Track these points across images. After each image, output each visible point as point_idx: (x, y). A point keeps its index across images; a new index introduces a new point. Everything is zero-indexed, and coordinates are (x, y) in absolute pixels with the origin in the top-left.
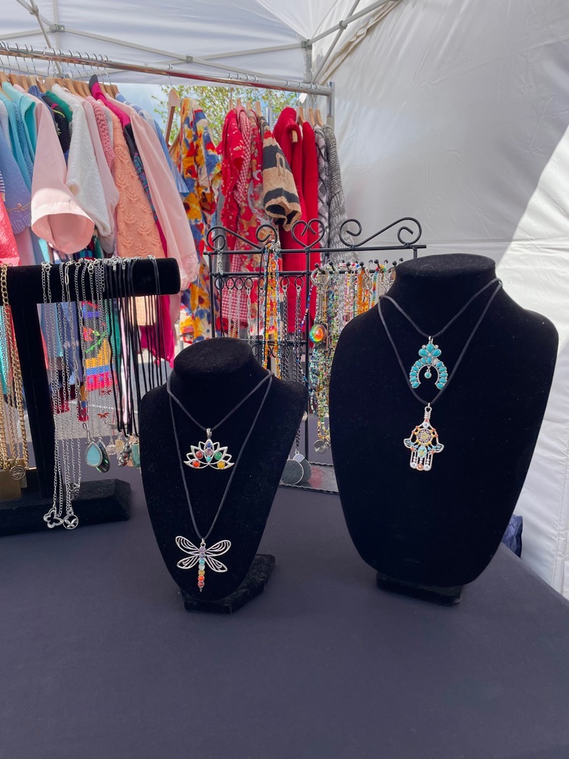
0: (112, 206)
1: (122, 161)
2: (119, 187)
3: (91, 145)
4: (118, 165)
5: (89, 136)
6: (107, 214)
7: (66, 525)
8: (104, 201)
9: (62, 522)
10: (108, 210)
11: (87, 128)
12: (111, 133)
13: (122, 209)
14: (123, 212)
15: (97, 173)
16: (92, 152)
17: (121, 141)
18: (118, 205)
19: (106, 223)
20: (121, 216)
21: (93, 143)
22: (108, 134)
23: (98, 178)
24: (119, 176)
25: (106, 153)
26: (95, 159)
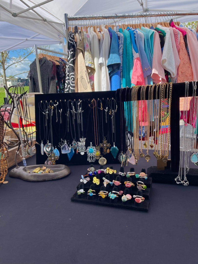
0: (177, 66)
1: (182, 49)
2: (180, 59)
3: (172, 44)
4: (181, 50)
5: (171, 41)
6: (175, 69)
7: (184, 184)
8: (175, 64)
9: (182, 182)
10: (176, 68)
11: (171, 38)
12: (179, 39)
13: (181, 67)
14: (181, 68)
15: (173, 54)
16: (172, 47)
17: (183, 41)
18: (179, 65)
19: (174, 72)
20: (180, 70)
21: (172, 43)
22: (178, 39)
23: (173, 56)
24: (181, 54)
25: (177, 46)
26: (172, 49)
